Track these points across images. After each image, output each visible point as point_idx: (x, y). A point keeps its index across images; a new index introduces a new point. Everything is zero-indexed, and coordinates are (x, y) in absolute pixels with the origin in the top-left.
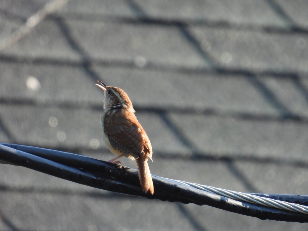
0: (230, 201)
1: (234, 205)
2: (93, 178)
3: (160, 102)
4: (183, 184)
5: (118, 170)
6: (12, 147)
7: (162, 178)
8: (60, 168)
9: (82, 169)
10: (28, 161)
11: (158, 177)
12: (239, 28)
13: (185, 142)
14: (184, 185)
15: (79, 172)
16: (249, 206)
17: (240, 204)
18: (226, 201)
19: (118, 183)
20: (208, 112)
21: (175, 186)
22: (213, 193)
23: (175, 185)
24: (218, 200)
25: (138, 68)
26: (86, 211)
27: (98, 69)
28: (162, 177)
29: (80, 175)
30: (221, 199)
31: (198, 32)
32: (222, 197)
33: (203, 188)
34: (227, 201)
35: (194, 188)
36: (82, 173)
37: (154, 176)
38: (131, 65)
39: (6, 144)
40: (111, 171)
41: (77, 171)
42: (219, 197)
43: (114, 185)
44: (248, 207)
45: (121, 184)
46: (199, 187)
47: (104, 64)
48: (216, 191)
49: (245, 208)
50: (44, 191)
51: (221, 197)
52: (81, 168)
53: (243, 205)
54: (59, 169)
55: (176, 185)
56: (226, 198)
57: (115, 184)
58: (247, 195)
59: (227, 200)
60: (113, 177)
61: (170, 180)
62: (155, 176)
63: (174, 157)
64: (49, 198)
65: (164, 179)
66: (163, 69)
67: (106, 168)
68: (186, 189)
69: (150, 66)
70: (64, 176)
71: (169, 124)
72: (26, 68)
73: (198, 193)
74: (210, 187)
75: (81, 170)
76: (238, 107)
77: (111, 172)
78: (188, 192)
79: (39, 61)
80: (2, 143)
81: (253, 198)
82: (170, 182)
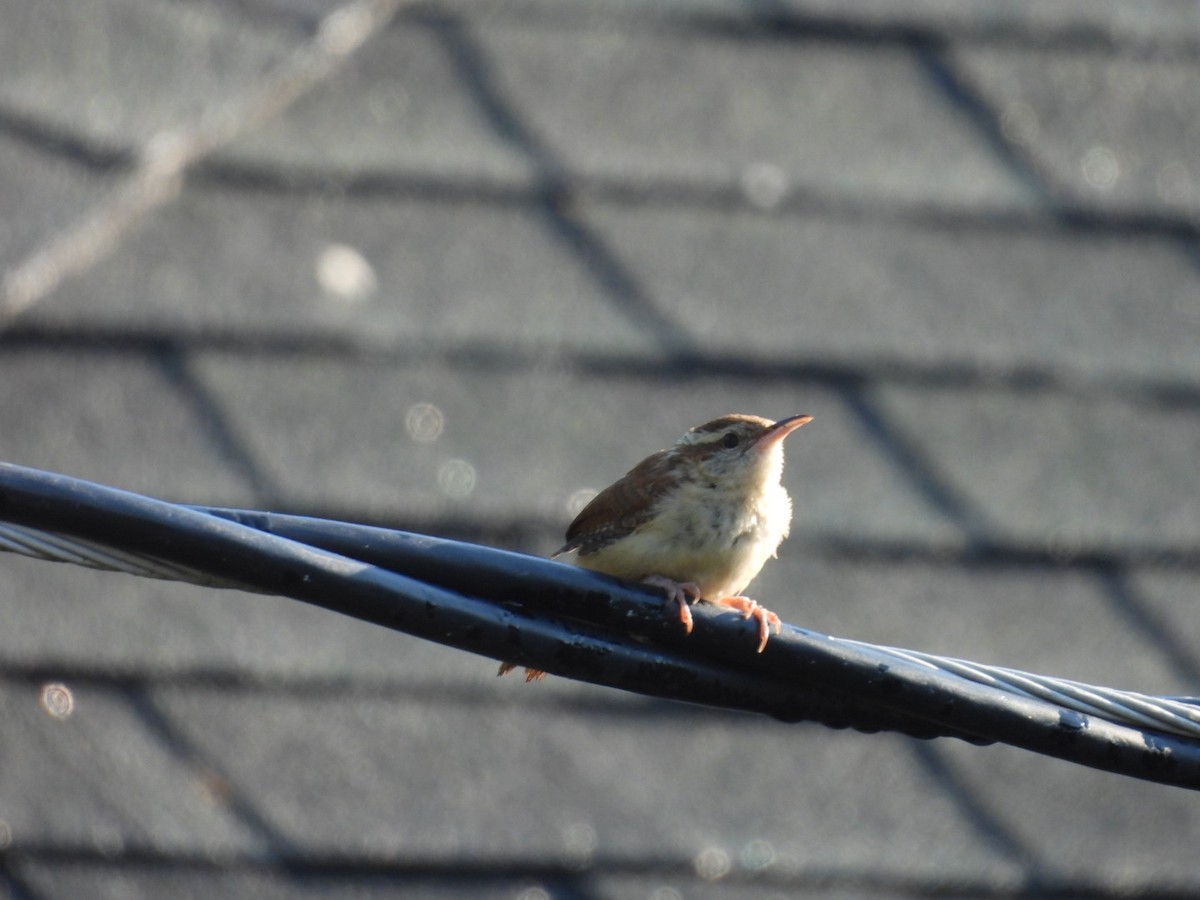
0: (1097, 727)
1: (1114, 741)
2: (561, 643)
3: (843, 341)
4: (914, 664)
5: (658, 611)
6: (245, 521)
7: (831, 638)
8: (434, 603)
9: (520, 605)
10: (306, 578)
11: (812, 637)
12: (1148, 51)
13: (940, 496)
14: (918, 666)
15: (509, 620)
16: (1170, 747)
17: (1136, 738)
18: (1081, 727)
19: (659, 660)
20: (1030, 381)
21: (882, 669)
22: (1030, 698)
23: (881, 665)
24: (1049, 725)
25: (756, 211)
26: (556, 767)
27: (600, 217)
28: (833, 635)
29: (512, 628)
30: (1061, 719)
31: (988, 70)
32: (1065, 711)
33: (991, 679)
34: (1084, 729)
35: (955, 677)
36: (520, 624)
37: (798, 631)
38: (729, 199)
39: (224, 510)
40: (630, 613)
41: (501, 612)
42: (1052, 714)
43: (644, 667)
44: (1167, 749)
45: (670, 662)
46: (975, 675)
47: (625, 194)
48: (1041, 687)
49: (1155, 753)
50: (391, 691)
51: (1060, 713)
52: (515, 604)
53: (1147, 742)
54: (429, 606)
55: (887, 667)
56: (1080, 715)
57: (650, 665)
58: (1164, 704)
59: (1083, 724)
60: (640, 639)
61: (861, 649)
62: (804, 634)
63: (899, 554)
64: (412, 719)
65: (840, 645)
66: (853, 212)
67: (611, 601)
68: (926, 683)
69: (800, 203)
70: (449, 634)
71: (875, 426)
72: (317, 212)
73: (972, 698)
74: (1016, 674)
75: (516, 611)
76: (1143, 360)
77: (631, 618)
78: (933, 692)
79: (369, 187)
80: (208, 508)
81: (1185, 715)
82: (860, 653)
